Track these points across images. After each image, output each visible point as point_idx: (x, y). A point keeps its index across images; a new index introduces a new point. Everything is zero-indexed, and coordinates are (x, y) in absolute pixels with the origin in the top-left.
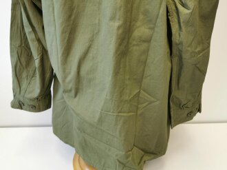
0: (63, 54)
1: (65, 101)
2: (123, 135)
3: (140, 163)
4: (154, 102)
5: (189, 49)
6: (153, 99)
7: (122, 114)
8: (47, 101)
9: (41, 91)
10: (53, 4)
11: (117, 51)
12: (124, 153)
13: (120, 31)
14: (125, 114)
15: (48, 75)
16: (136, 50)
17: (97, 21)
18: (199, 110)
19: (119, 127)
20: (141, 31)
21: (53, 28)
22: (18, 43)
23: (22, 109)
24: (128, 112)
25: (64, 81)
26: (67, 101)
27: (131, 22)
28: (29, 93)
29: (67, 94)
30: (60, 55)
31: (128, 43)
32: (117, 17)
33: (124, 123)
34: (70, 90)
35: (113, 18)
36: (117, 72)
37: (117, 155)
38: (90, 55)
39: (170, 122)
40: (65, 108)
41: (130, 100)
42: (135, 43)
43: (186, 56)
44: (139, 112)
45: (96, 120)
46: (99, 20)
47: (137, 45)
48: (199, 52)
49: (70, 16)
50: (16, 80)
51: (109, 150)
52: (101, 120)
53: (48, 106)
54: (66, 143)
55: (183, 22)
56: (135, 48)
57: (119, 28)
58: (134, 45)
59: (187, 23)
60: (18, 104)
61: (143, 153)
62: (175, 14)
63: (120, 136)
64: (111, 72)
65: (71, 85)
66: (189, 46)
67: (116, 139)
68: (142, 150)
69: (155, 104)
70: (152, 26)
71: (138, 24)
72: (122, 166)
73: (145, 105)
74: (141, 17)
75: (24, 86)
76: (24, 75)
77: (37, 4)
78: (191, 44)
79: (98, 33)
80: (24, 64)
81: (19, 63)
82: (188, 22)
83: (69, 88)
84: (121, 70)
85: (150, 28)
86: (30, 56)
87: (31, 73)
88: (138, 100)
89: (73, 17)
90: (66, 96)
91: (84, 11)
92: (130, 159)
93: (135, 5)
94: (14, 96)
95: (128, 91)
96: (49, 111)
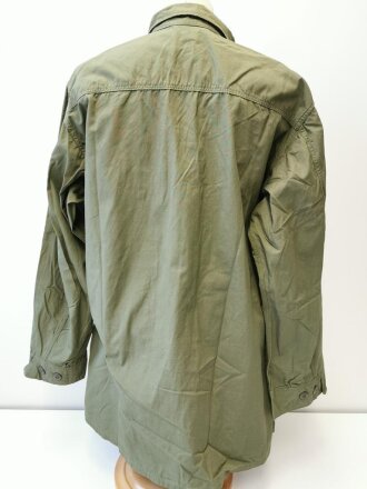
0: (109, 306)
1: (107, 370)
2: (189, 424)
3: (217, 473)
4: (237, 375)
5: (285, 299)
6: (235, 371)
7: (187, 393)
8: (80, 367)
9: (74, 352)
10: (100, 243)
11: (179, 306)
12: (190, 455)
13: (185, 279)
14: (192, 393)
15: (85, 329)
16: (207, 302)
17: (155, 264)
18: (323, 389)
19: (183, 412)
20: (213, 276)
21: (98, 271)
22: (48, 282)
23: (41, 379)
24: (197, 390)
25: (108, 341)
26: (110, 369)
27: (199, 267)
28: (55, 355)
29: (111, 360)
30: (105, 306)
31: (196, 293)
32: (180, 263)
33: (191, 406)
34: (117, 355)
35: (175, 263)
36: (180, 333)
37: (180, 458)
38: (146, 307)
39: (270, 408)
40: (107, 380)
41: (200, 373)
42: (205, 291)
43: (282, 309)
44: (215, 390)
45: (151, 401)
46: (158, 263)
47: (209, 295)
48: (302, 303)
49: (121, 258)
50: (37, 334)
51: (169, 449)
52: (158, 402)
53: (81, 376)
54: (106, 438)
55: (272, 265)
56: (205, 298)
57: (182, 276)
58: (206, 295)
59: (278, 266)
60: (36, 371)
61: (225, 459)
62: (261, 253)
63: (185, 427)
64: (173, 333)
65: (118, 348)
66: (283, 296)
67: (178, 432)
68: (224, 453)
69: (239, 377)
70: (228, 270)
71: (211, 266)
72: (188, 476)
73: (223, 379)
74: (213, 258)
75: (48, 343)
76: (51, 327)
77: (79, 236)
78: (286, 292)
79: (156, 279)
80: (52, 310)
81: (45, 310)
82: (279, 264)
83: (115, 352)
84: (186, 330)
85: (225, 273)
86: (61, 300)
87: (61, 323)
88: (213, 371)
89: (124, 259)
90: (110, 362)
91: (138, 251)
92: (200, 465)
93: (205, 245)
94: (32, 358)
95: (196, 359)
96: (83, 383)
